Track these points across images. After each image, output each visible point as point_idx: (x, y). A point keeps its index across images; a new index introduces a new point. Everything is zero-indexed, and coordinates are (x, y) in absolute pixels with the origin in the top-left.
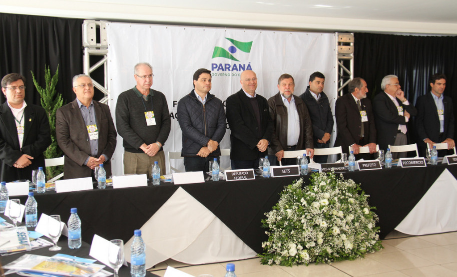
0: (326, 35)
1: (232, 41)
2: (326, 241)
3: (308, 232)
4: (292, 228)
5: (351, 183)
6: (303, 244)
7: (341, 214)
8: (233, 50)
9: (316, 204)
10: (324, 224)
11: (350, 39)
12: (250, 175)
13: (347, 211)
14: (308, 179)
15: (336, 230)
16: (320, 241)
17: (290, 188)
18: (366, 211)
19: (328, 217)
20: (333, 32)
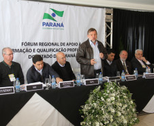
0: (100, 9)
1: (53, 10)
2: (115, 120)
3: (106, 116)
4: (96, 114)
5: (124, 88)
6: (103, 122)
7: (121, 105)
8: (54, 15)
9: (109, 100)
10: (113, 111)
11: (111, 12)
12: (72, 84)
13: (124, 103)
14: (103, 86)
15: (119, 114)
16: (112, 120)
17: (95, 91)
18: (132, 102)
19: (115, 107)
20: (103, 7)
